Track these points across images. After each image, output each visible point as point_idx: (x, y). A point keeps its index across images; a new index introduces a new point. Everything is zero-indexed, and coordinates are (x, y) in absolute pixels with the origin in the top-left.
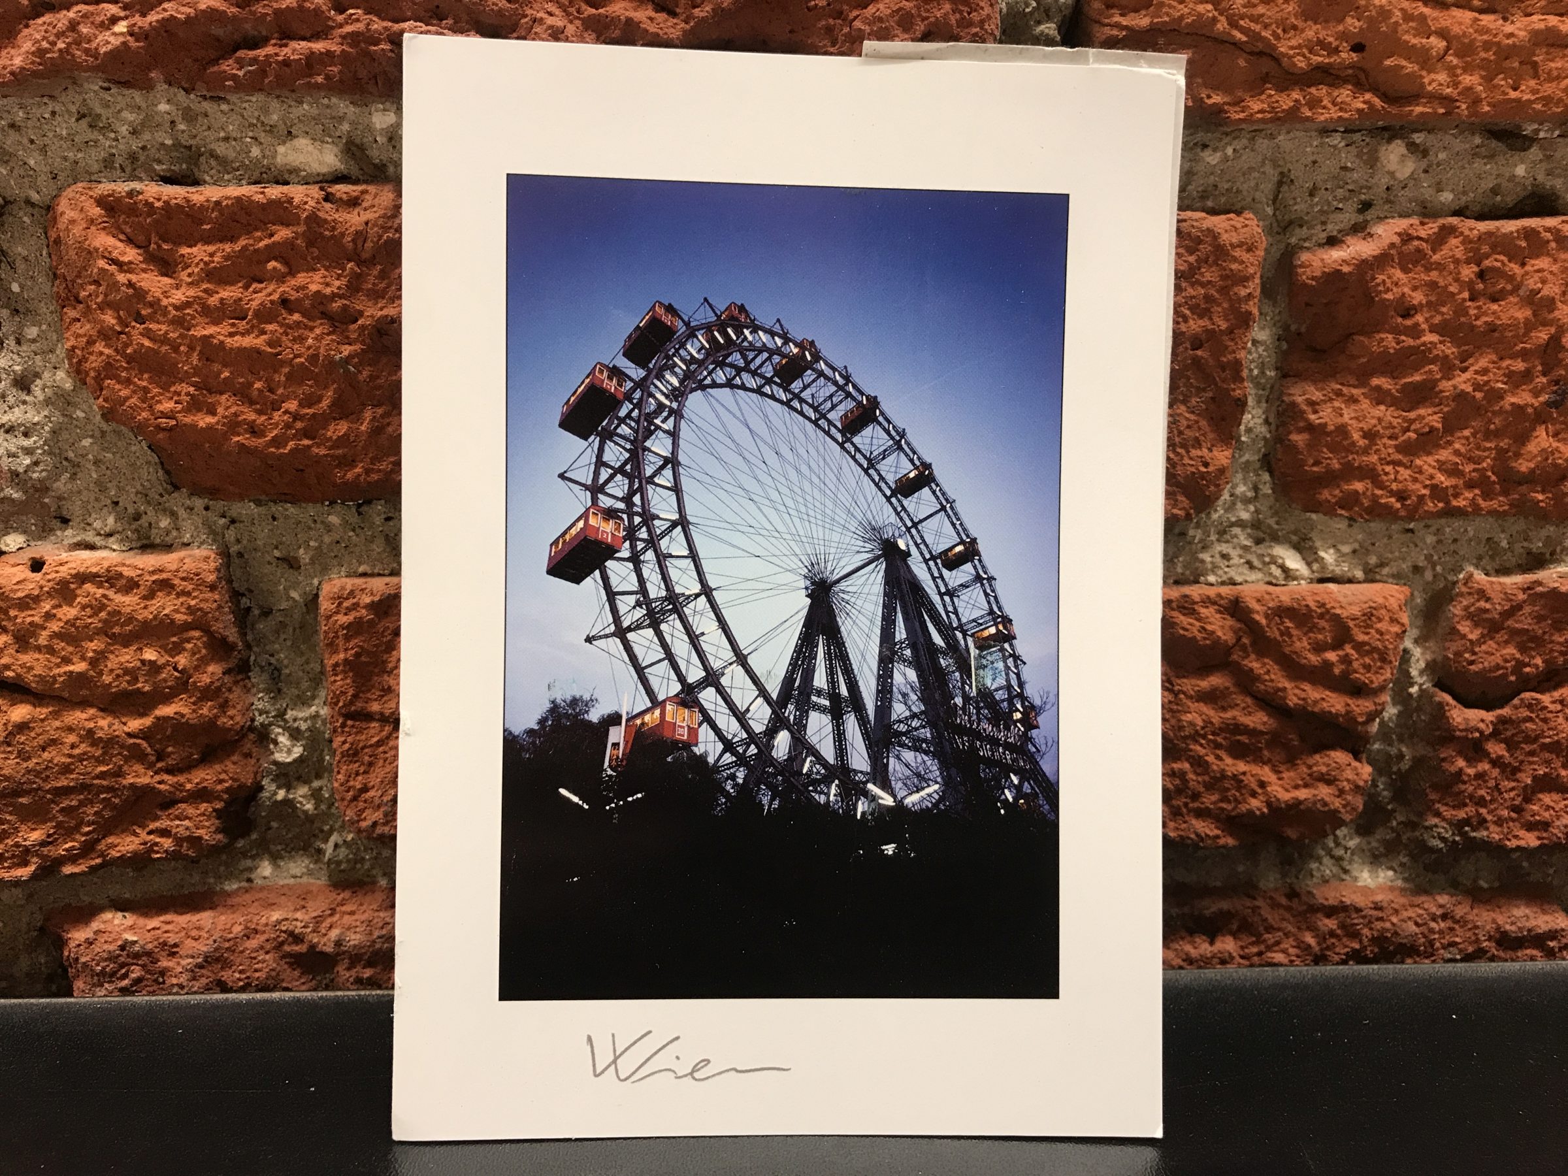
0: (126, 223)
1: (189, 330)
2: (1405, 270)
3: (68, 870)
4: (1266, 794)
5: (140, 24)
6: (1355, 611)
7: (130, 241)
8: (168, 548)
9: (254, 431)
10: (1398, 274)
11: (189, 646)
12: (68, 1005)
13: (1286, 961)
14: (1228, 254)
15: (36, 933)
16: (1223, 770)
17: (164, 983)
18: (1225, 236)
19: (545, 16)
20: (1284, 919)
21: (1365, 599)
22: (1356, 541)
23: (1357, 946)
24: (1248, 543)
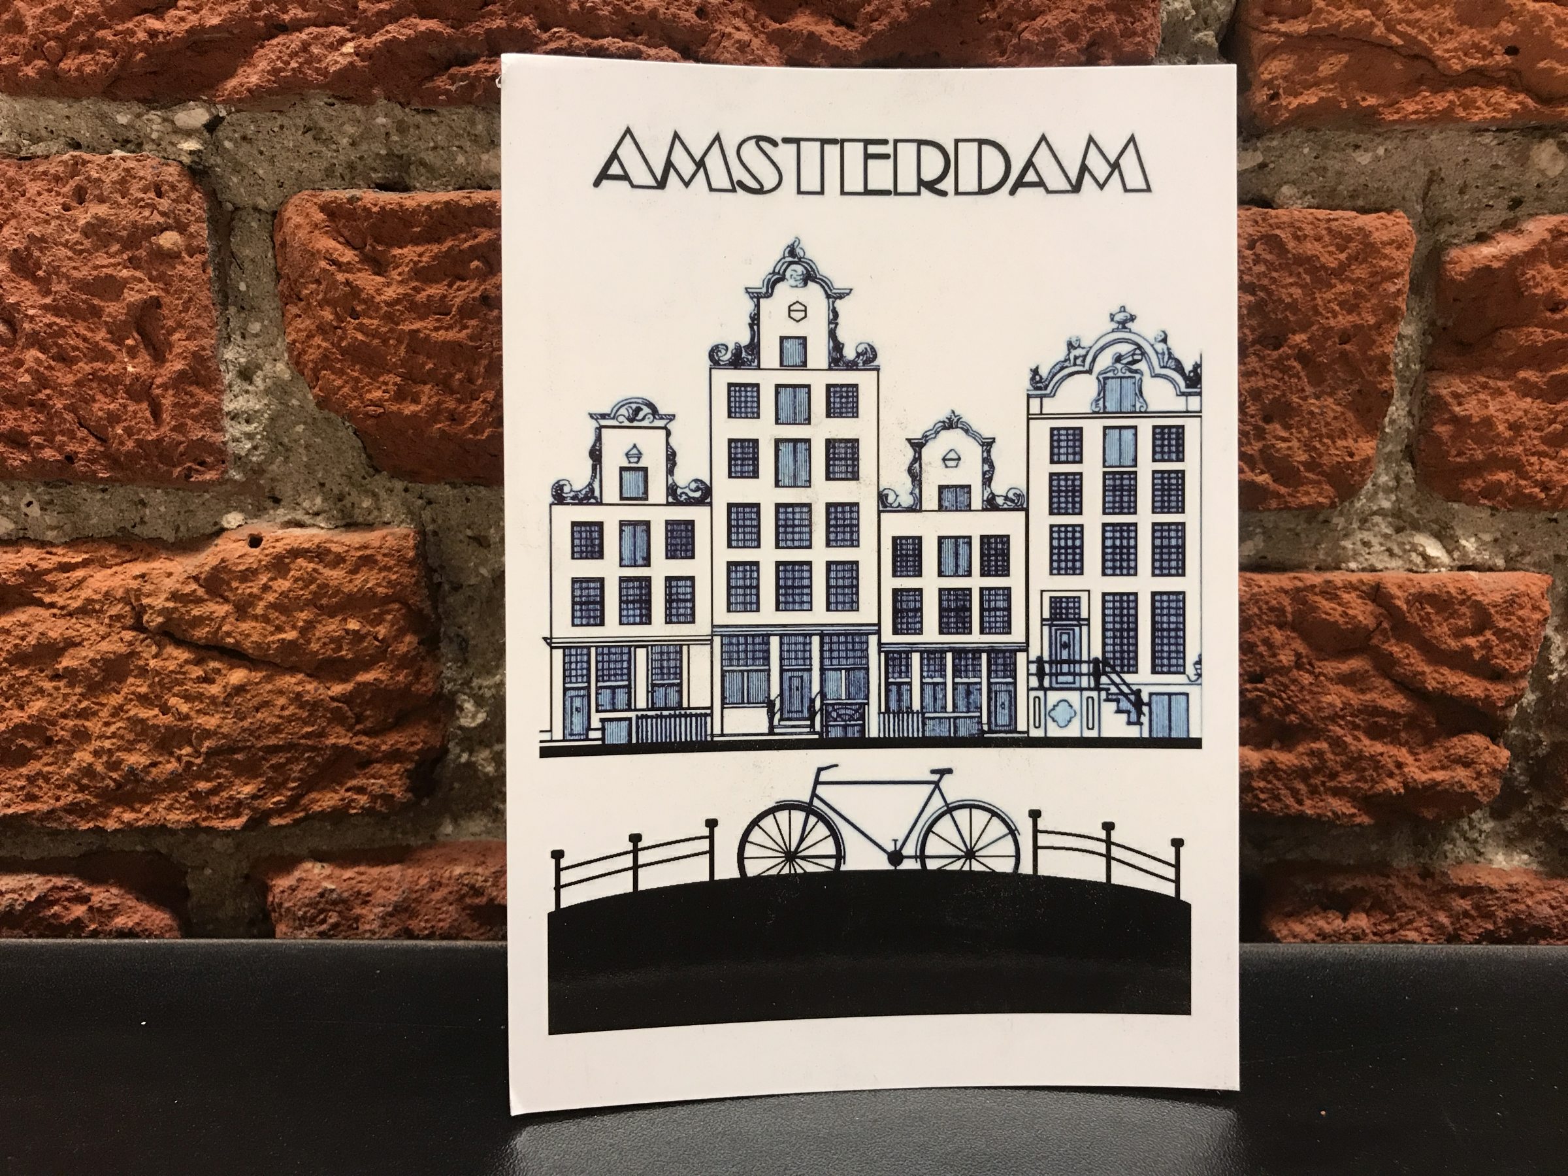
0: (345, 226)
1: (398, 324)
2: (1555, 266)
3: (275, 822)
4: (1403, 774)
5: (365, 45)
6: (1497, 598)
7: (348, 243)
8: (369, 526)
9: (454, 418)
10: (1548, 269)
11: (389, 617)
12: (270, 946)
13: (1419, 939)
14: (1379, 252)
15: (241, 880)
16: (1361, 751)
17: (357, 928)
18: (1376, 235)
19: (733, 31)
20: (1418, 898)
21: (1508, 587)
22: (1499, 530)
23: (1491, 927)
24: (1389, 531)
